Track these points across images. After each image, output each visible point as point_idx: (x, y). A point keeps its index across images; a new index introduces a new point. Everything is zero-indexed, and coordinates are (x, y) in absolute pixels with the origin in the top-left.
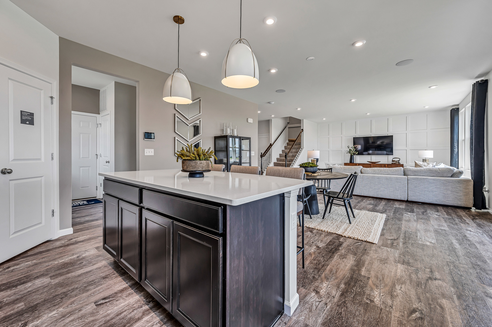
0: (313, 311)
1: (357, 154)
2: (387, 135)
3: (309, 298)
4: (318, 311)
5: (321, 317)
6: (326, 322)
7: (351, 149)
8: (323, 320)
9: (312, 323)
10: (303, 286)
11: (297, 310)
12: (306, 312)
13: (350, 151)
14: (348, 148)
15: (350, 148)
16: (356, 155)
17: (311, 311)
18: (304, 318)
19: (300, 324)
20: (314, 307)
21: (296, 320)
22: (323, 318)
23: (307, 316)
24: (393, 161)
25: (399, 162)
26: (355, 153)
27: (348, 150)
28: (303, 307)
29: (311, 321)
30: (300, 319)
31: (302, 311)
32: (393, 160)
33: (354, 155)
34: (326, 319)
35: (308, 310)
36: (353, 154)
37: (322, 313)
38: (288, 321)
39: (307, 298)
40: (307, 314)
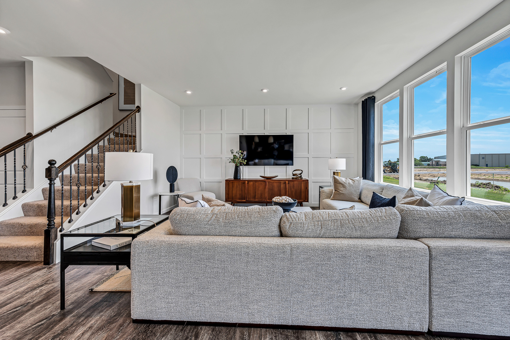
1: (245, 163)
2: (285, 134)
7: (237, 155)
13: (234, 158)
14: (232, 153)
15: (235, 154)
16: (244, 165)
24: (294, 175)
25: (301, 177)
26: (241, 162)
27: (232, 157)
32: (294, 173)
33: (241, 165)
36: (239, 165)
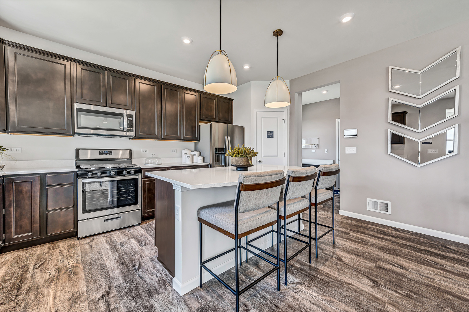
0: (167, 304)
3: (183, 308)
4: (165, 308)
5: (158, 307)
6: (152, 309)
8: (155, 307)
9: (158, 298)
10: (201, 308)
11: (175, 293)
12: (170, 298)
17: (169, 302)
18: (166, 295)
19: (163, 290)
20: (170, 307)
21: (168, 289)
22: (156, 308)
23: (166, 297)
28: (176, 298)
29: (160, 298)
30: (167, 292)
31: (172, 296)
34: (154, 311)
35: (171, 300)
37: (161, 310)
38: (170, 284)
39: (185, 306)
40: (168, 298)
